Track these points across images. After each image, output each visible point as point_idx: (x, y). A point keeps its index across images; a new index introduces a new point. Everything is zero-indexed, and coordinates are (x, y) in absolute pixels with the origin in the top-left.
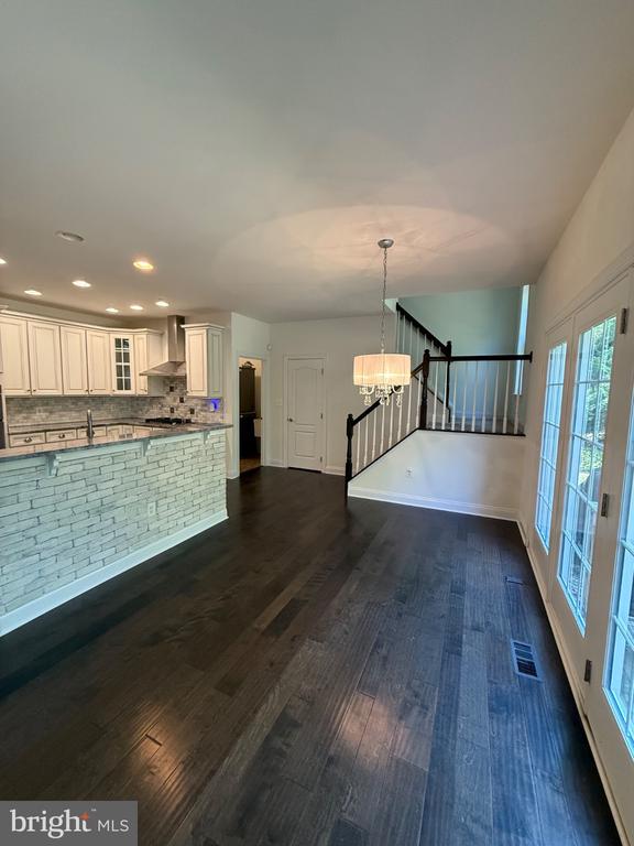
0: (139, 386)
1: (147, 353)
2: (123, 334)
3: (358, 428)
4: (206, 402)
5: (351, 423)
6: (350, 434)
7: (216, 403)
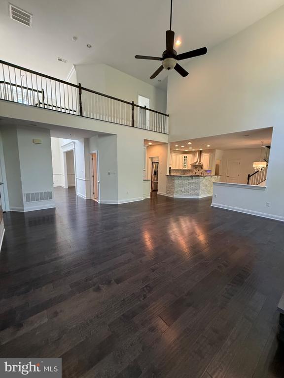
0: (189, 167)
1: (191, 159)
2: (185, 155)
3: (251, 178)
4: (206, 171)
5: (249, 176)
6: (248, 179)
7: (210, 171)
